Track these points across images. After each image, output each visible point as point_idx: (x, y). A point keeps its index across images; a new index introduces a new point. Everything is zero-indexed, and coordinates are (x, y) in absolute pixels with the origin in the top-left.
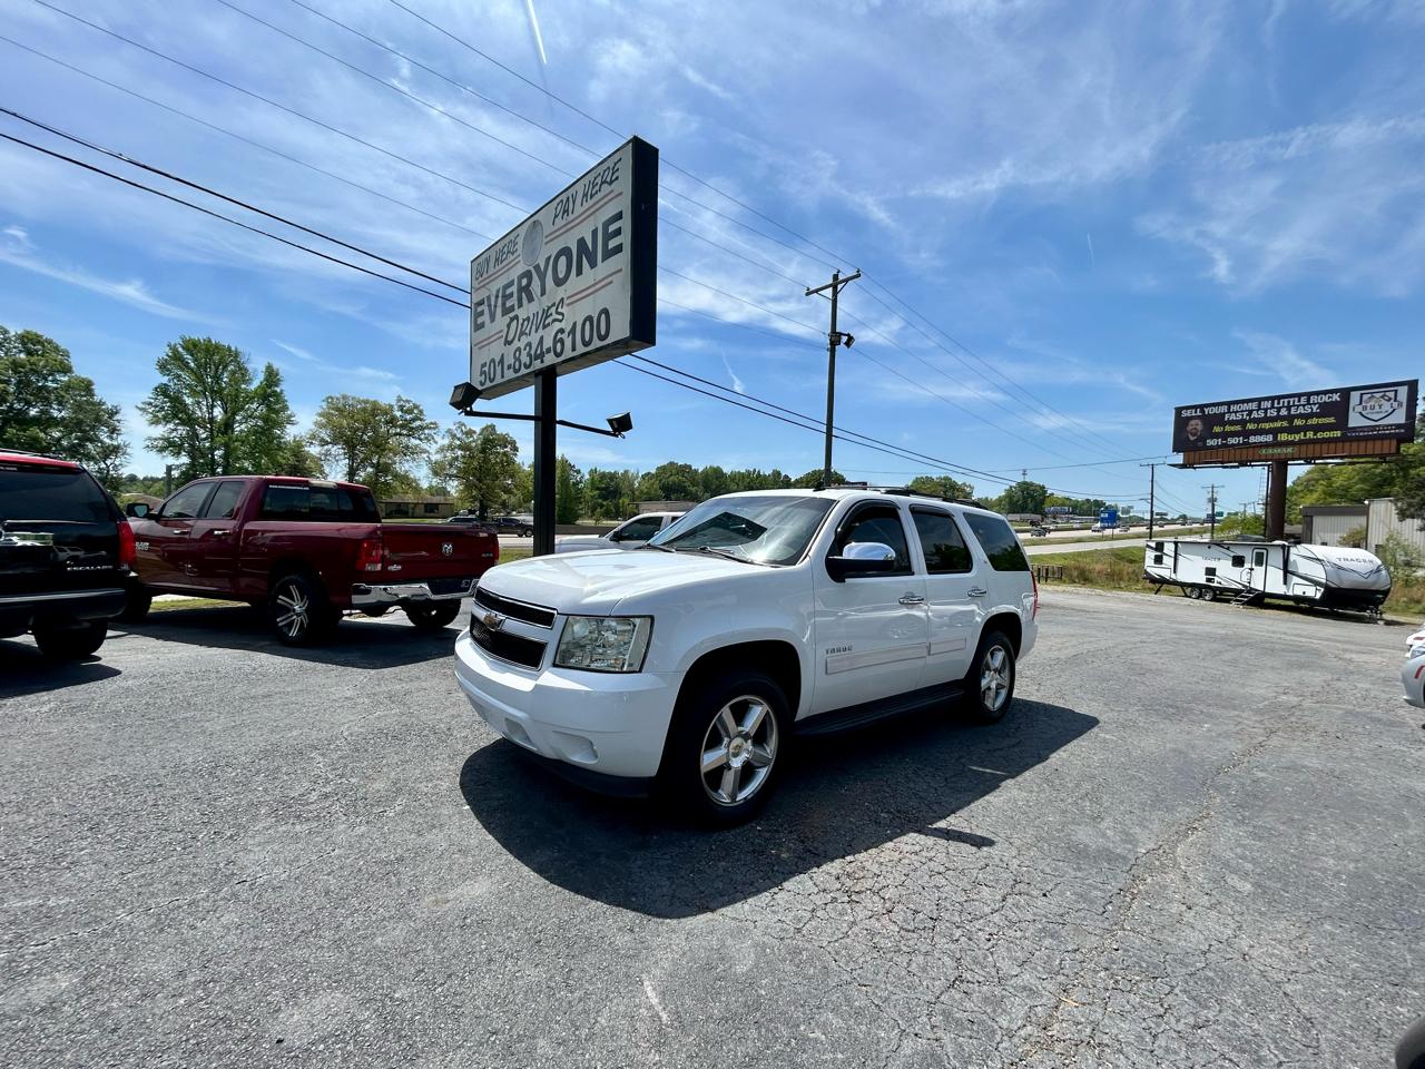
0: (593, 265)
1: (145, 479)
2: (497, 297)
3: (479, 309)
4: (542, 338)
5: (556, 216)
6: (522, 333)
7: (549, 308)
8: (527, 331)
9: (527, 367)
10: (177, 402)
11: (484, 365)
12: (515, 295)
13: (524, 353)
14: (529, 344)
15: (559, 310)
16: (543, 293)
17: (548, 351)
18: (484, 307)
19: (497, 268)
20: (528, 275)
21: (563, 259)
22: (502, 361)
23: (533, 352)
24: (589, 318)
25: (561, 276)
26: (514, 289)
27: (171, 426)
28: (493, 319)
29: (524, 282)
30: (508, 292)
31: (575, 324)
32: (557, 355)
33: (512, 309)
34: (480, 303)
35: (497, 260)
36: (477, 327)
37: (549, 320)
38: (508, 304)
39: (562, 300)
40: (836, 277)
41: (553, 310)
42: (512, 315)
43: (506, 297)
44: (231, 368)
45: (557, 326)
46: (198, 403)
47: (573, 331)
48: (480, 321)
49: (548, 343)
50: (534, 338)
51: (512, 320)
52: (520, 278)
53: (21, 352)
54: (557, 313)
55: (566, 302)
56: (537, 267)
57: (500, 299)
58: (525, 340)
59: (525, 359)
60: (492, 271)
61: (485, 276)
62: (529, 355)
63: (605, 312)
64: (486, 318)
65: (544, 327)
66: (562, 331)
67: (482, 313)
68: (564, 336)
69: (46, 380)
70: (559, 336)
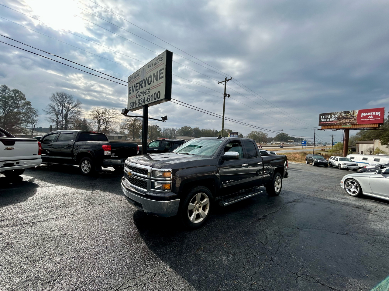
0: (157, 80)
1: (44, 128)
2: (134, 86)
3: (130, 89)
4: (145, 97)
5: (148, 68)
6: (140, 96)
7: (146, 90)
8: (141, 95)
9: (141, 104)
10: (53, 108)
11: (131, 103)
12: (139, 86)
13: (140, 101)
14: (142, 99)
15: (149, 91)
16: (145, 86)
17: (146, 100)
18: (131, 89)
19: (134, 79)
20: (142, 81)
21: (150, 78)
22: (135, 102)
23: (143, 101)
24: (156, 93)
25: (149, 82)
26: (138, 85)
27: (52, 114)
28: (133, 92)
29: (141, 83)
30: (137, 85)
31: (152, 94)
32: (148, 102)
33: (138, 89)
34: (131, 87)
35: (134, 77)
36: (130, 93)
37: (146, 93)
38: (137, 88)
39: (149, 88)
40: (226, 79)
41: (147, 91)
42: (138, 91)
43: (137, 87)
44: (68, 99)
45: (148, 95)
46: (59, 108)
47: (152, 96)
48: (130, 92)
49: (146, 99)
50: (143, 97)
51: (138, 92)
52: (140, 82)
53: (13, 94)
54: (148, 91)
55: (150, 89)
56: (144, 80)
57: (135, 87)
58: (141, 97)
59: (141, 102)
60: (133, 80)
61: (132, 81)
62: (142, 101)
63: (159, 92)
64: (131, 91)
65: (145, 95)
66: (149, 96)
67: (131, 90)
68: (150, 97)
69: (19, 102)
70: (149, 97)
